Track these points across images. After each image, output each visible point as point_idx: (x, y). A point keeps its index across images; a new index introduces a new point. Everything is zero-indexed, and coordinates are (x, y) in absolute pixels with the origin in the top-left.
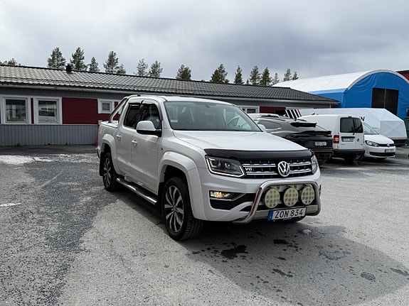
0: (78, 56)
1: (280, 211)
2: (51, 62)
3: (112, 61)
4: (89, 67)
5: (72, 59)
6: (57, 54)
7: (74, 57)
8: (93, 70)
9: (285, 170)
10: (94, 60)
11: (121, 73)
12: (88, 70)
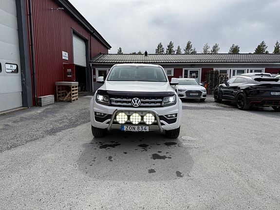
0: (170, 46)
1: (129, 126)
2: (157, 51)
3: (189, 46)
4: (176, 51)
5: (168, 48)
6: (160, 46)
7: (168, 47)
8: (178, 53)
9: (136, 103)
10: (179, 47)
11: (194, 53)
12: (175, 53)
